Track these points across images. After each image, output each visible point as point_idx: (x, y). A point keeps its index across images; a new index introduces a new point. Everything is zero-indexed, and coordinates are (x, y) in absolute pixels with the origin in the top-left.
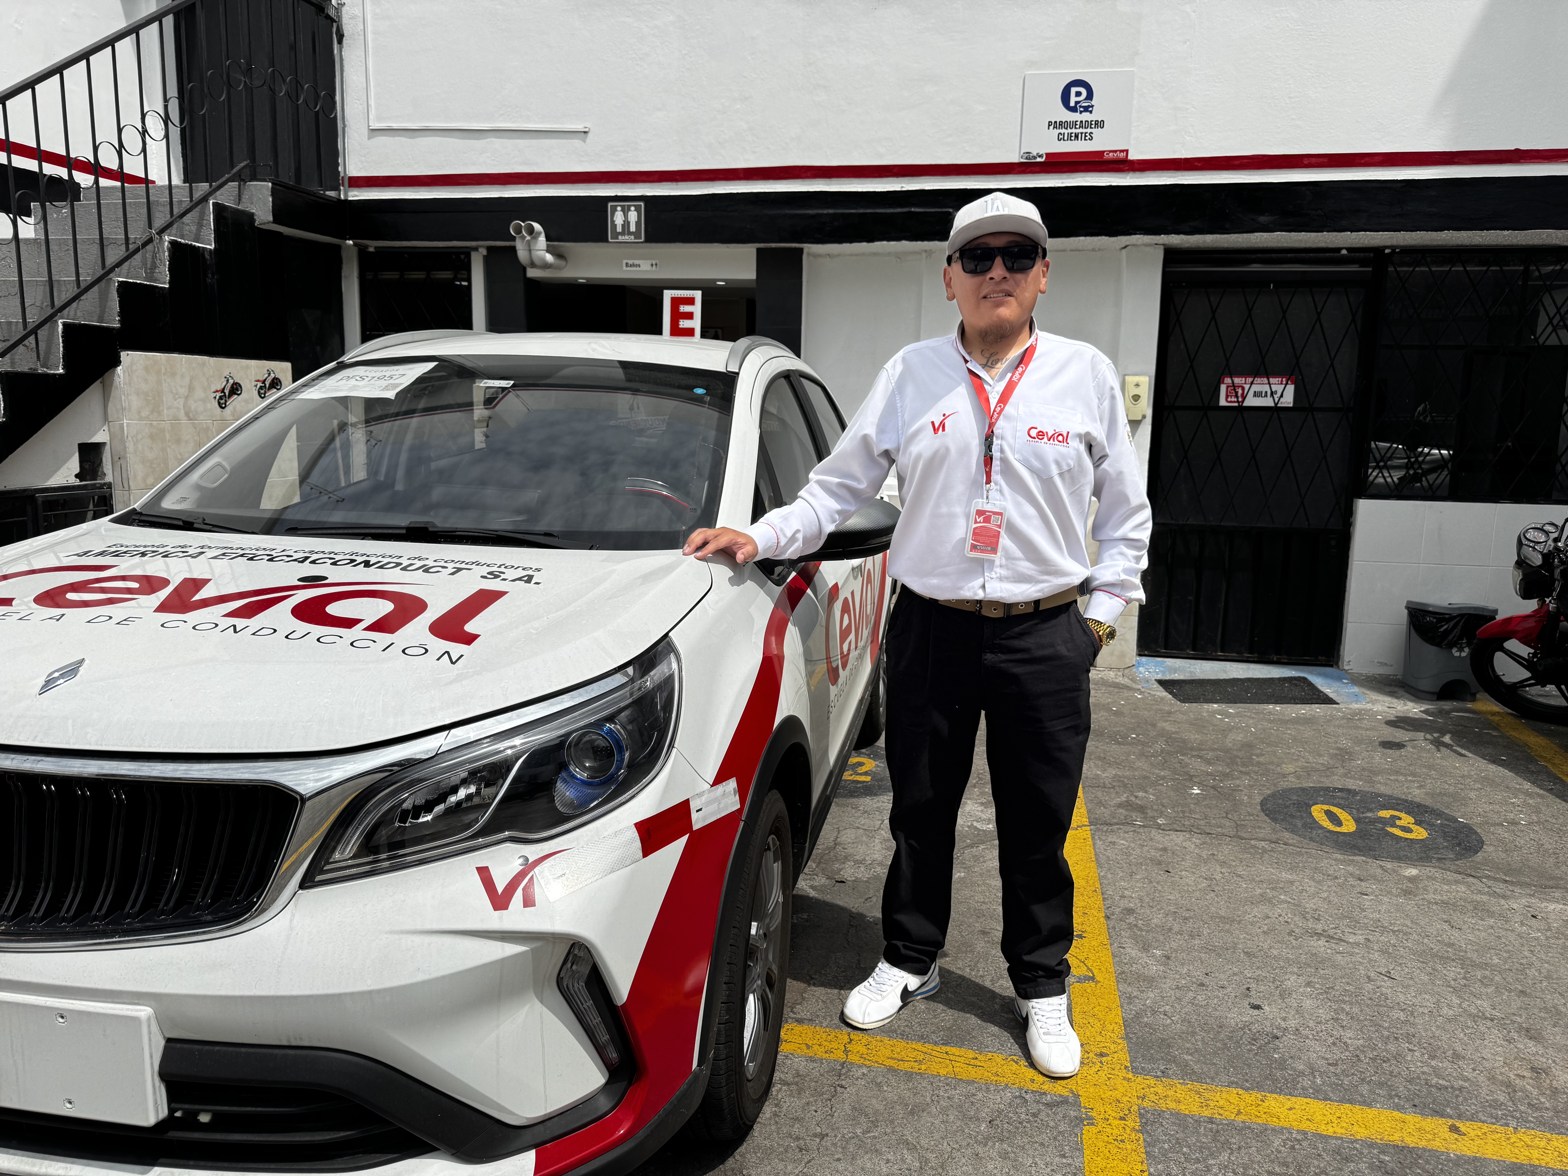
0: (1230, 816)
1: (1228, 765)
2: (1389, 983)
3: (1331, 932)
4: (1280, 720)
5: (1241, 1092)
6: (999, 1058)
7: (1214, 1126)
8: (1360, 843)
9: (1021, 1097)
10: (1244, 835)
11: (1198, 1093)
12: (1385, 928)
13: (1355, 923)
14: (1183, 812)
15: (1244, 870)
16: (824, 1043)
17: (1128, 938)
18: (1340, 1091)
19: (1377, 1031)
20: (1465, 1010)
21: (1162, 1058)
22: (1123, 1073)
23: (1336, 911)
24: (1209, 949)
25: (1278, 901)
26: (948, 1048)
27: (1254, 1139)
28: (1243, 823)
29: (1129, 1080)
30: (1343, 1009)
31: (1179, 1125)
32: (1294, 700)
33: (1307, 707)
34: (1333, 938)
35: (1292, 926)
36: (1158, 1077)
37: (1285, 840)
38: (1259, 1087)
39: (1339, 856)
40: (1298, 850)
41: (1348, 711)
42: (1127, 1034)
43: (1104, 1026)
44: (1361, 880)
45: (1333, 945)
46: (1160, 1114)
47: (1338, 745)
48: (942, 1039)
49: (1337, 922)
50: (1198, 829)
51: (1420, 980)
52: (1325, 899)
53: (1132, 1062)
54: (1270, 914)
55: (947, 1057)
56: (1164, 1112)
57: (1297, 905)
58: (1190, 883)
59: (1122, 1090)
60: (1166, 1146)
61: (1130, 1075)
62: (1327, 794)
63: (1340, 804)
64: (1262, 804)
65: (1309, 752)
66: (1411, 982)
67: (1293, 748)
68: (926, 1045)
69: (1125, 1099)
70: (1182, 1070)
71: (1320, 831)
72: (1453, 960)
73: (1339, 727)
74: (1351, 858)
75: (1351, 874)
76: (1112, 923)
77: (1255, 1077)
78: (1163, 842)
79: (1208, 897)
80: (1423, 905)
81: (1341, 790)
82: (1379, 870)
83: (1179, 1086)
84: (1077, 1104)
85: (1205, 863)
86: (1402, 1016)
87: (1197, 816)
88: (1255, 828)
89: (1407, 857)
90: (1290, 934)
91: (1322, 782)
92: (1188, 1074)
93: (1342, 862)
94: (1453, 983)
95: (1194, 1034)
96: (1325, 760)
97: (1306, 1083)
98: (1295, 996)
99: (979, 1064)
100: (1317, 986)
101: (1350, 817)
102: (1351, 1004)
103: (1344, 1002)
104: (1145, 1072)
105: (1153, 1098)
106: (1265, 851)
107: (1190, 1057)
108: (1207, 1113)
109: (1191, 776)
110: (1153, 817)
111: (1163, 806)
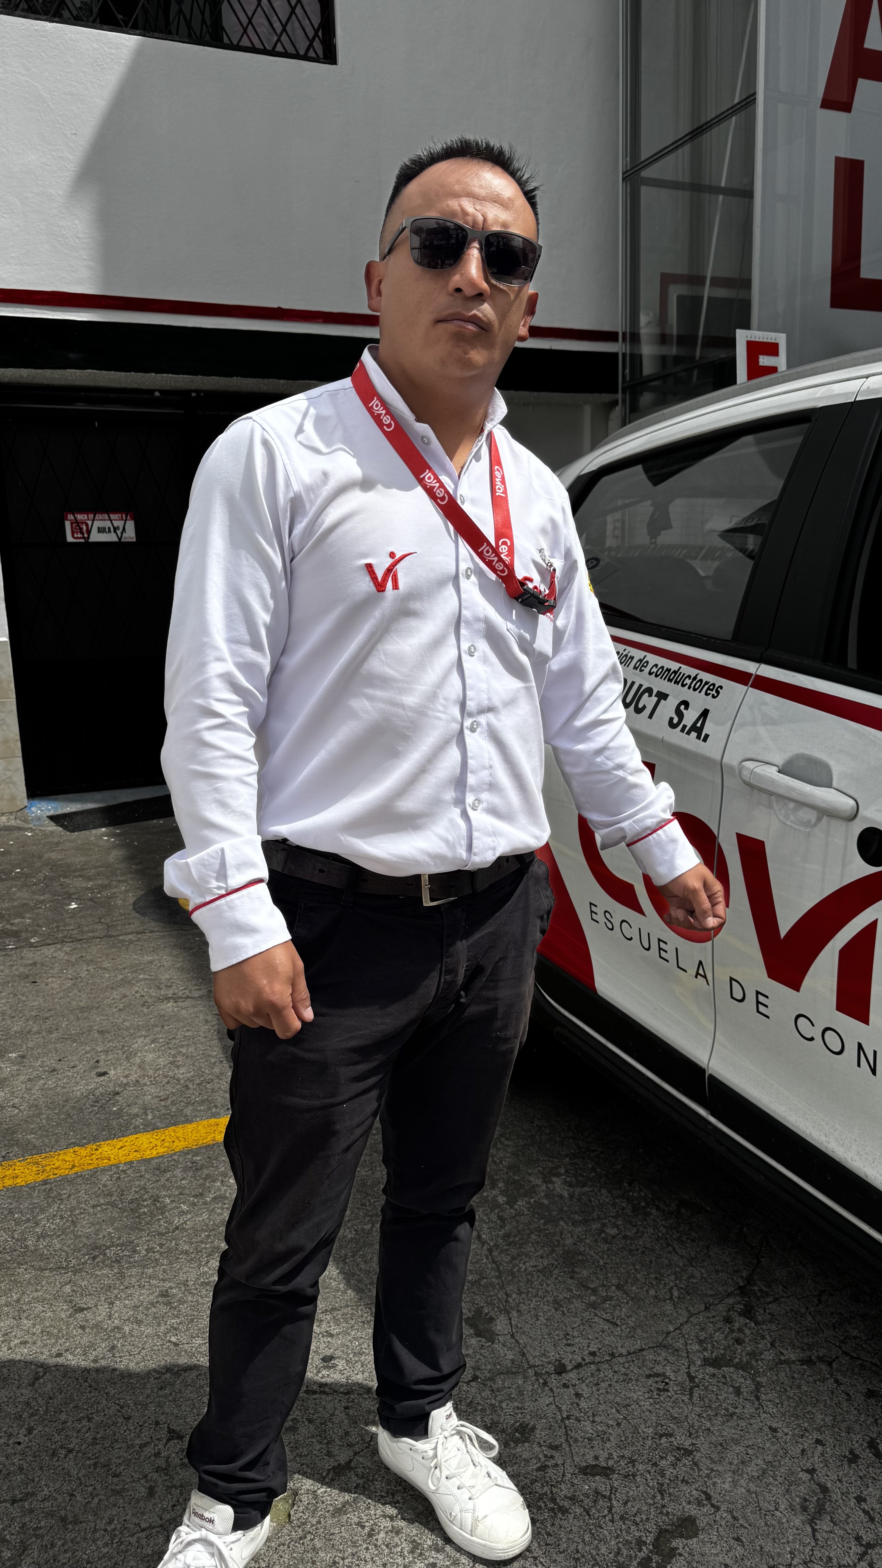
0: (102, 920)
1: (108, 878)
5: (78, 1149)
7: (47, 1186)
10: (114, 933)
11: (37, 1163)
14: (58, 927)
15: (109, 963)
18: (167, 1119)
23: (187, 976)
24: (65, 1038)
25: (136, 981)
27: (84, 1183)
28: (115, 923)
30: (180, 1052)
31: (14, 1197)
35: (146, 998)
49: (187, 984)
50: (70, 938)
52: (179, 968)
54: (128, 993)
57: (154, 980)
58: (55, 986)
64: (134, 904)
70: (24, 1149)
77: (93, 1132)
78: (34, 957)
79: (70, 994)
83: (18, 1164)
85: (73, 966)
88: (125, 925)
90: (143, 1005)
97: (138, 1121)
98: (139, 1055)
106: (131, 942)
107: (33, 1136)
108: (42, 1177)
109: (71, 894)
110: (27, 938)
111: (39, 926)
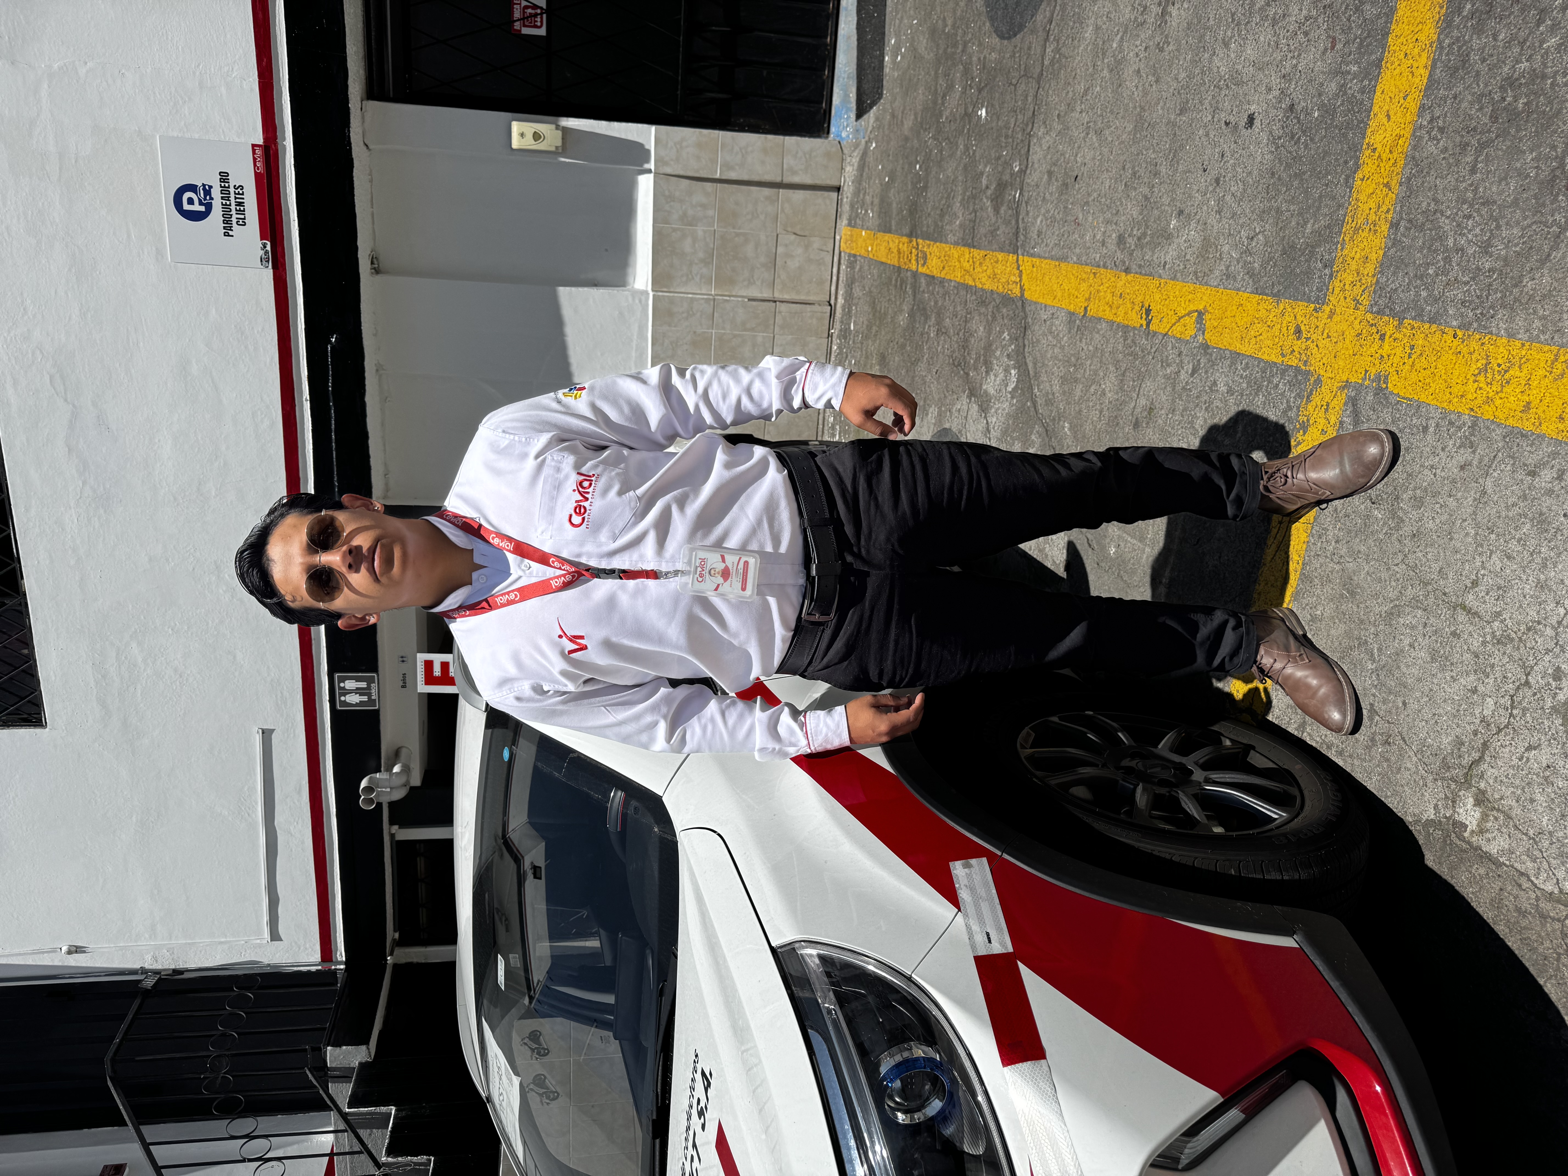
0: (1014, 81)
1: (955, 65)
7: (1401, 223)
10: (1037, 70)
11: (1356, 230)
15: (1079, 83)
17: (1154, 253)
18: (1370, 44)
21: (1308, 261)
22: (1323, 316)
24: (1173, 157)
27: (1425, 177)
28: (1022, 67)
29: (1332, 314)
31: (1398, 267)
36: (1331, 275)
37: (1046, 20)
38: (1355, 149)
42: (1274, 295)
43: (1261, 320)
46: (1380, 287)
50: (1027, 125)
53: (1309, 301)
56: (1377, 281)
58: (1091, 155)
59: (1344, 326)
60: (1423, 293)
61: (1327, 309)
64: (1001, 35)
69: (1357, 325)
70: (1325, 241)
76: (1134, 267)
77: (1342, 149)
78: (1041, 172)
79: (1110, 139)
83: (1345, 252)
84: (1359, 387)
85: (1068, 129)
87: (1013, 120)
88: (1029, 55)
92: (1331, 235)
95: (1279, 211)
97: (1354, 86)
104: (1324, 289)
105: (1358, 290)
106: (1058, 50)
107: (1309, 226)
108: (1384, 229)
109: (966, 114)
110: (1012, 175)
111: (999, 158)
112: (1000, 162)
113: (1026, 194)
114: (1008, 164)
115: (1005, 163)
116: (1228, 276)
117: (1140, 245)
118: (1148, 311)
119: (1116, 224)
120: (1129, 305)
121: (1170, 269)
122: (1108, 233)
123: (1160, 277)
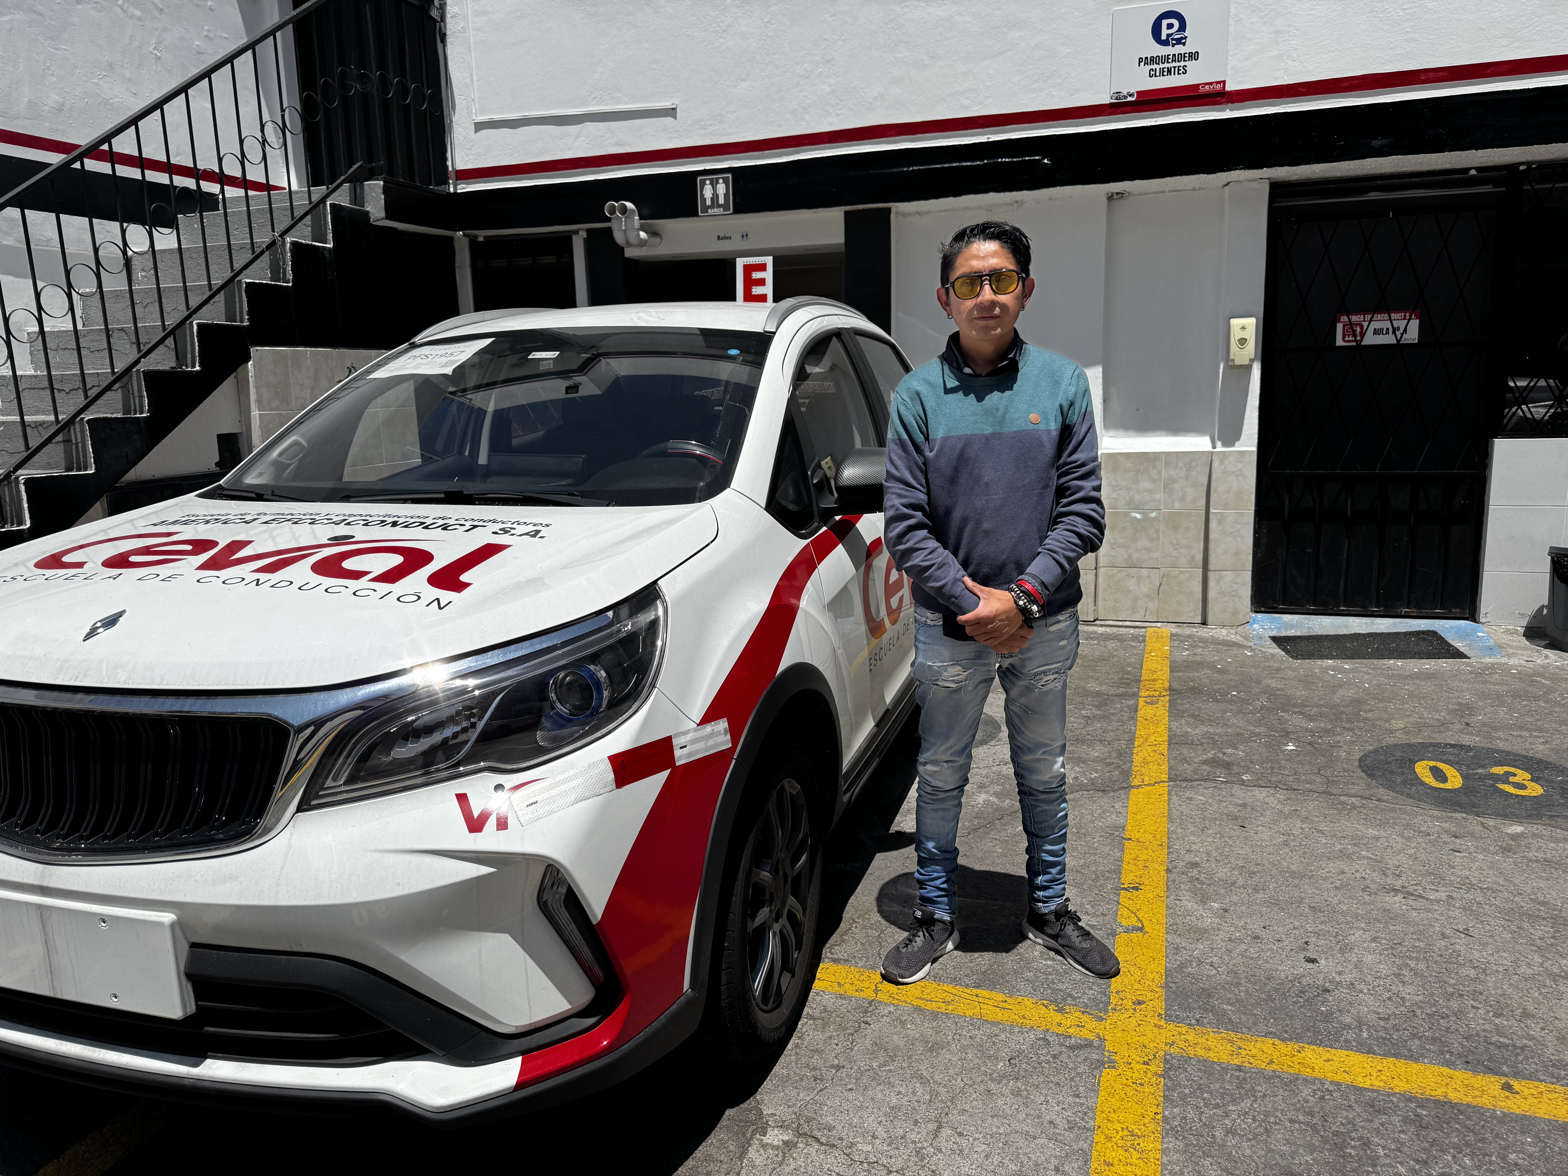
0: (1322, 772)
1: (1331, 721)
2: (1465, 940)
3: (1411, 889)
4: (1399, 675)
5: (1277, 1042)
6: (1028, 1002)
7: (1242, 1074)
8: (1464, 799)
9: (1044, 1039)
10: (1334, 791)
11: (1232, 1042)
12: (1474, 885)
13: (1439, 880)
14: (1272, 768)
15: (1327, 826)
16: (856, 982)
17: (1187, 891)
18: (1387, 1046)
19: (1440, 987)
20: (1546, 969)
21: (1200, 1007)
22: (1156, 1020)
23: (1421, 868)
24: (1273, 903)
25: (1358, 857)
26: (979, 991)
27: (1282, 1087)
28: (1336, 779)
29: (1159, 1027)
30: (1407, 965)
31: (1205, 1072)
32: (1419, 654)
33: (1433, 662)
34: (1412, 895)
35: (1369, 882)
36: (1191, 1025)
37: (1379, 796)
38: (1298, 1038)
39: (1436, 813)
40: (1392, 806)
41: (1478, 665)
42: (1166, 984)
43: (1144, 975)
44: (1456, 837)
45: (1410, 902)
46: (1187, 1060)
47: (1460, 700)
48: (975, 982)
49: (1420, 878)
50: (1284, 784)
51: (1502, 938)
52: (1411, 856)
53: (1166, 1009)
54: (1347, 870)
55: (976, 999)
56: (1191, 1058)
57: (1379, 862)
58: (1265, 838)
59: (1150, 1035)
60: (1187, 1091)
61: (1162, 1023)
62: (1436, 750)
63: (1449, 760)
64: (1361, 760)
65: (1425, 708)
66: (1491, 940)
67: (1407, 703)
68: (957, 987)
69: (1152, 1045)
70: (1218, 1020)
71: (1421, 788)
72: (1544, 919)
73: (1464, 682)
74: (1449, 814)
75: (1445, 831)
76: (1172, 876)
77: (1297, 1028)
78: (1244, 797)
79: (1281, 852)
80: (1522, 863)
81: (1453, 746)
82: (1480, 828)
83: (1212, 1034)
84: (1101, 1048)
85: (1286, 818)
86: (1472, 973)
87: (1286, 773)
88: (1348, 784)
89: (1515, 815)
90: (1364, 890)
91: (1433, 738)
92: (1223, 1022)
93: (1438, 818)
94: (1538, 941)
95: (1238, 984)
96: (1442, 715)
97: (1351, 1036)
98: (1356, 951)
99: (1007, 1006)
100: (1384, 941)
101: (1457, 774)
102: (1417, 959)
103: (1410, 958)
104: (1178, 1020)
105: (1182, 1045)
106: (1354, 807)
107: (1229, 1007)
108: (1236, 1061)
109: (1288, 733)
110: (1239, 774)
111: (1252, 762)
112: (1248, 763)
113: (1223, 786)
114: (1247, 770)
115: (1249, 768)
116: (1177, 949)
117: (1192, 880)
118: (1136, 889)
119: (1208, 860)
120: (1138, 873)
121: (1175, 904)
122: (1198, 854)
123: (1167, 897)
